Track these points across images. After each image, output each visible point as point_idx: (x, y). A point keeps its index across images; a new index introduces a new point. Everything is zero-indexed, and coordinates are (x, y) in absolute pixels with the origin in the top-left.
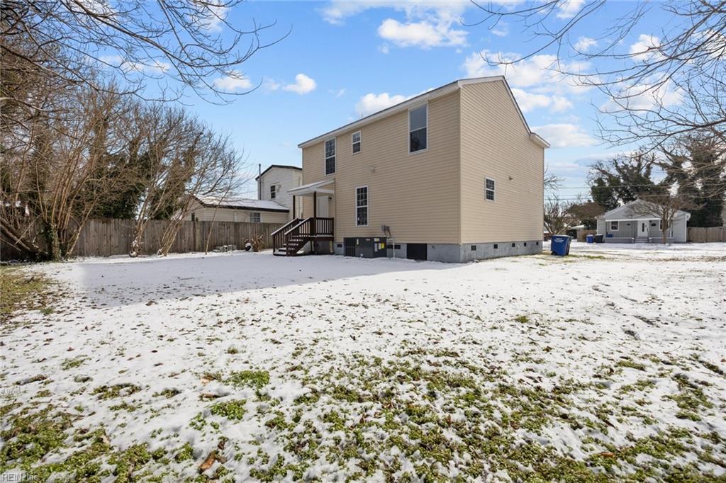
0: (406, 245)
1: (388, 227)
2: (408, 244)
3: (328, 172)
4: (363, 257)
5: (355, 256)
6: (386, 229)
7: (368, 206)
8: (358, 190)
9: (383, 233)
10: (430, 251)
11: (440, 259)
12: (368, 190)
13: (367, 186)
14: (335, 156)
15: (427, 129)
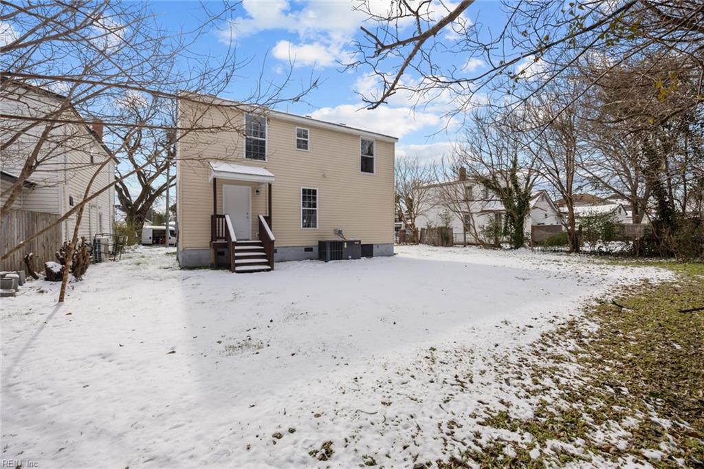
3: (248, 155)
4: (352, 259)
5: (342, 259)
6: (340, 232)
7: (317, 209)
8: (303, 190)
9: (337, 236)
10: (375, 250)
11: (382, 255)
12: (317, 193)
13: (317, 189)
14: (266, 140)
15: (375, 160)
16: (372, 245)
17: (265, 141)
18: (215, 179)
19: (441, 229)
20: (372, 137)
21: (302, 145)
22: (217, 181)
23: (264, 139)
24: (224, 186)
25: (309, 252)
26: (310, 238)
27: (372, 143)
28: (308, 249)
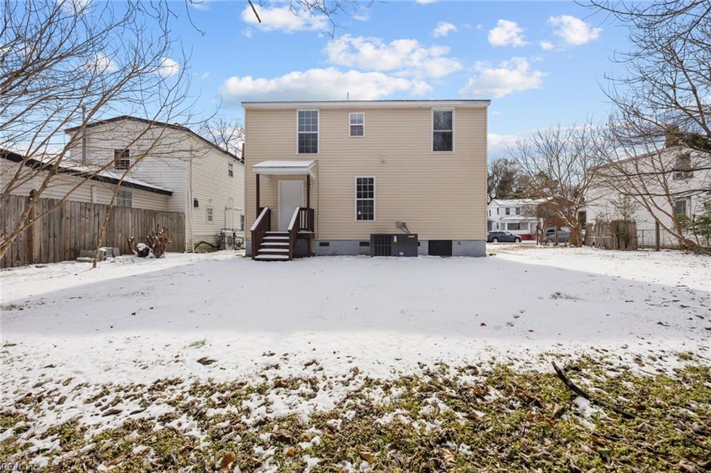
0: (427, 243)
1: (405, 223)
2: (429, 241)
3: (301, 151)
4: (403, 256)
5: (390, 255)
6: (404, 225)
7: (374, 199)
8: (358, 179)
9: (399, 230)
10: (455, 247)
11: (467, 254)
12: (374, 182)
13: (374, 177)
14: (318, 132)
15: (454, 133)
16: (451, 241)
17: (317, 134)
18: (258, 176)
19: (615, 224)
20: (449, 106)
21: (357, 130)
22: (260, 177)
23: (316, 132)
24: (280, 181)
25: (365, 247)
26: (365, 230)
27: (451, 112)
28: (363, 244)
